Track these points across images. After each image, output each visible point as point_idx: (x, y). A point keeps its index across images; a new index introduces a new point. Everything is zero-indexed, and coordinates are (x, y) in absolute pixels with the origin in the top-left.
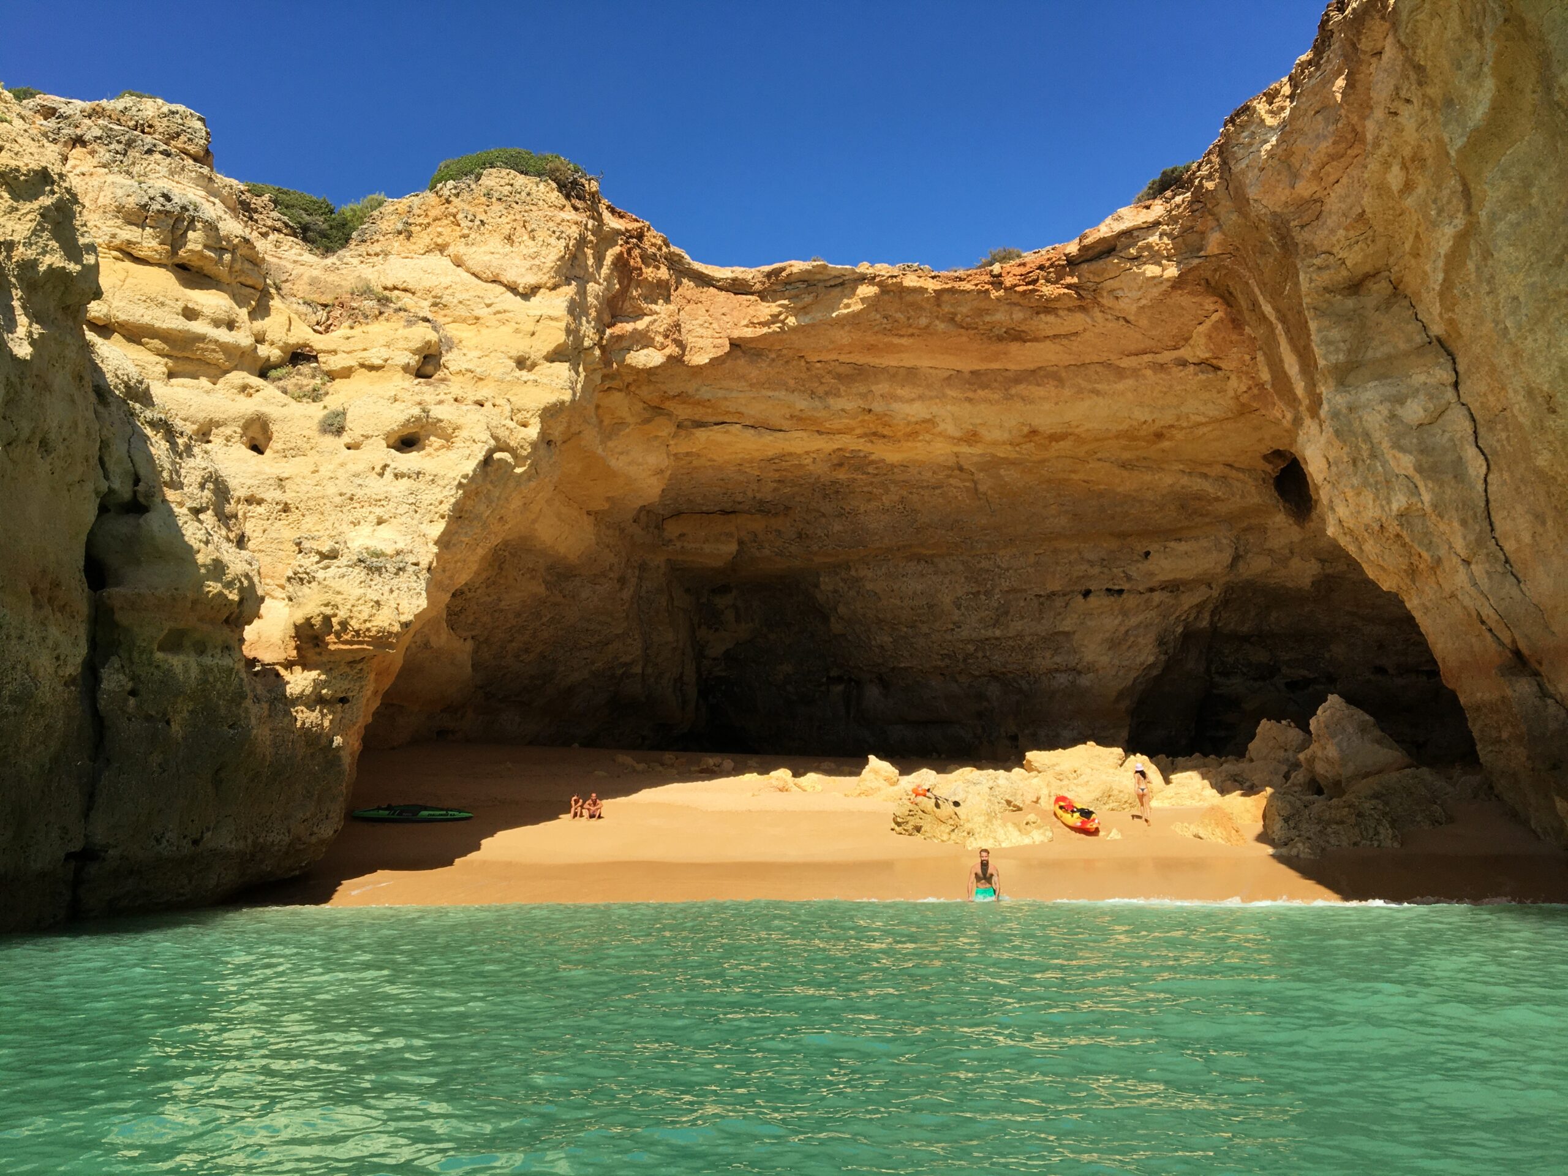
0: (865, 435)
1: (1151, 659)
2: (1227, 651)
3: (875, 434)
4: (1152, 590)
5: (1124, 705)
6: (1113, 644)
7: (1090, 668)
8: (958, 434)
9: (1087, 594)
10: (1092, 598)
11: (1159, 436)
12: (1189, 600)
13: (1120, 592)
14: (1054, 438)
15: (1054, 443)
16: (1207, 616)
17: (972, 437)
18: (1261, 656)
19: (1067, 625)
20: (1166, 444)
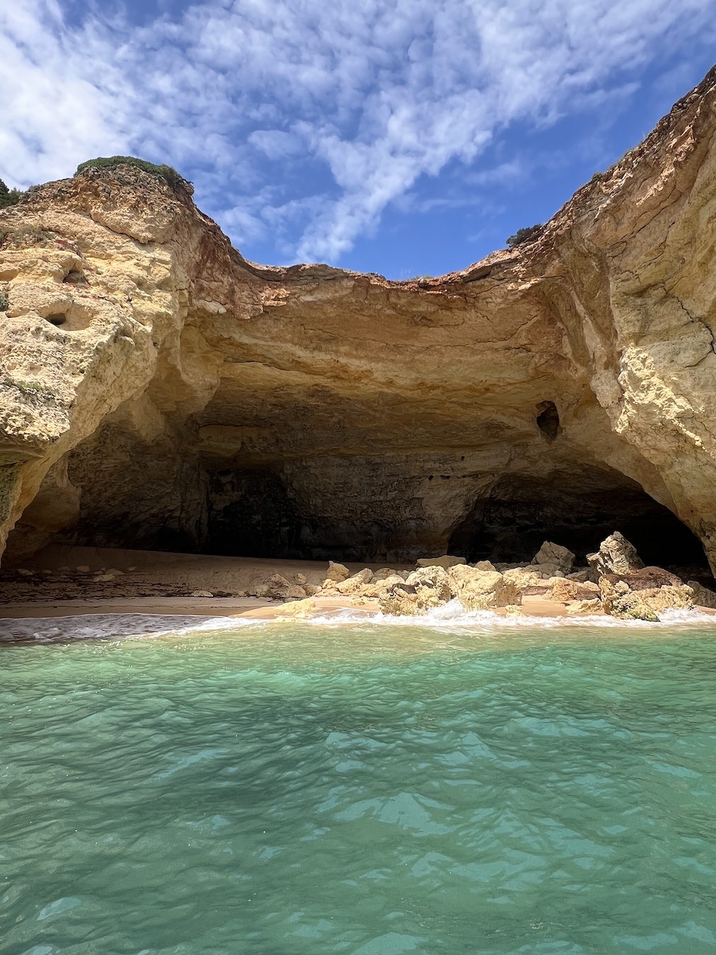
0: (332, 377)
1: (461, 513)
2: (492, 511)
3: (337, 377)
4: (464, 476)
5: (446, 536)
6: (443, 505)
7: (430, 517)
8: (383, 380)
9: (431, 478)
10: (433, 480)
11: (487, 390)
12: (483, 482)
13: (448, 477)
14: (433, 388)
15: (431, 391)
16: (489, 491)
17: (390, 383)
18: (509, 514)
19: (419, 494)
20: (489, 394)
